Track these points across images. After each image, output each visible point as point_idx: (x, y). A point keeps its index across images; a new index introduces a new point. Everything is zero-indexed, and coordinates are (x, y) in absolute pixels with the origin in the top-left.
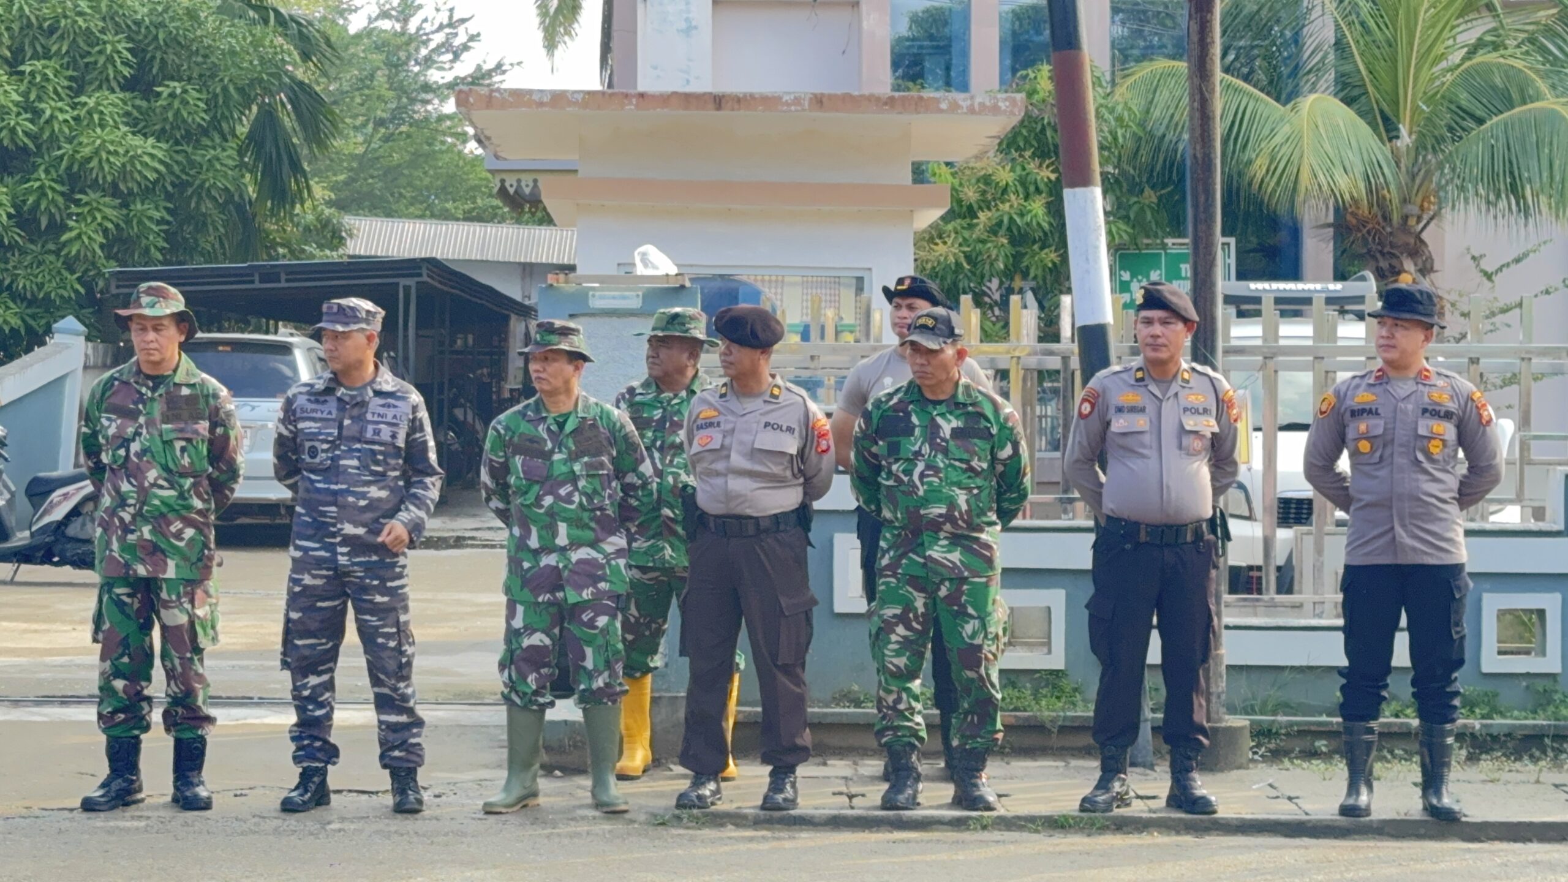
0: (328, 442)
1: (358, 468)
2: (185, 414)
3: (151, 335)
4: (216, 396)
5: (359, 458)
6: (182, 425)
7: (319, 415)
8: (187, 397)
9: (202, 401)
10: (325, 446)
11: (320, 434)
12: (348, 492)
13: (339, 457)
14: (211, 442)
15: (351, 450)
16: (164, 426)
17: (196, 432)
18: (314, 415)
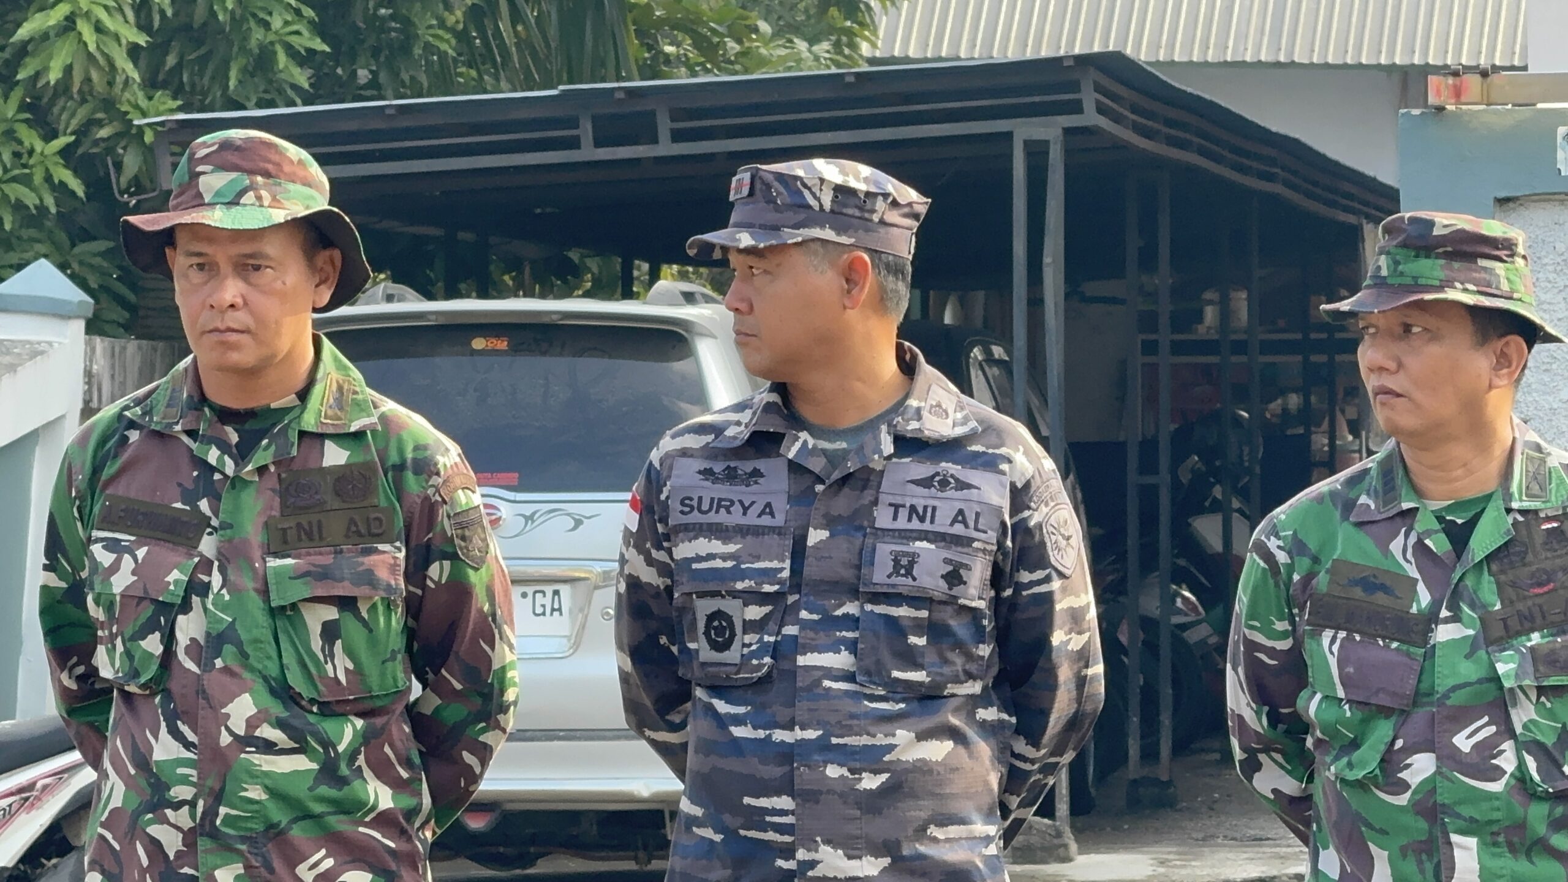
0: (763, 599)
1: (850, 677)
2: (335, 526)
3: (232, 290)
4: (425, 467)
5: (852, 647)
6: (326, 559)
7: (735, 518)
8: (341, 474)
9: (383, 482)
10: (754, 612)
11: (738, 574)
12: (825, 749)
13: (796, 646)
14: (414, 607)
15: (831, 622)
16: (273, 563)
17: (369, 578)
18: (722, 517)
